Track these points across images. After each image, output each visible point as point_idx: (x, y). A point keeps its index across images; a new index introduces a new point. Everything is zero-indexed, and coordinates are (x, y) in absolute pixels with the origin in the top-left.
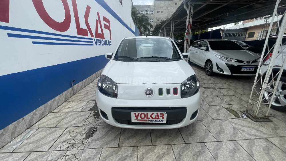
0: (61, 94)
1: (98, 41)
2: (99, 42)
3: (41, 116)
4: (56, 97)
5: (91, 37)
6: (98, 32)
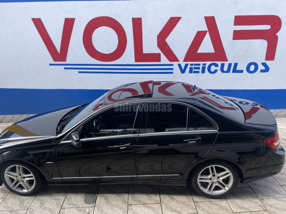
1: (193, 66)
2: (199, 68)
5: (168, 62)
6: (198, 52)
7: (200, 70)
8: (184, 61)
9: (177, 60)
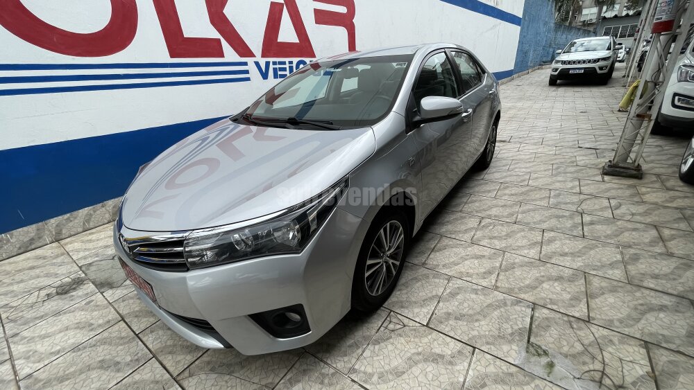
0: (100, 205)
1: (278, 66)
2: (284, 69)
3: (28, 247)
4: (80, 211)
5: (238, 59)
6: (280, 40)
7: (287, 73)
8: (263, 56)
9: (252, 55)
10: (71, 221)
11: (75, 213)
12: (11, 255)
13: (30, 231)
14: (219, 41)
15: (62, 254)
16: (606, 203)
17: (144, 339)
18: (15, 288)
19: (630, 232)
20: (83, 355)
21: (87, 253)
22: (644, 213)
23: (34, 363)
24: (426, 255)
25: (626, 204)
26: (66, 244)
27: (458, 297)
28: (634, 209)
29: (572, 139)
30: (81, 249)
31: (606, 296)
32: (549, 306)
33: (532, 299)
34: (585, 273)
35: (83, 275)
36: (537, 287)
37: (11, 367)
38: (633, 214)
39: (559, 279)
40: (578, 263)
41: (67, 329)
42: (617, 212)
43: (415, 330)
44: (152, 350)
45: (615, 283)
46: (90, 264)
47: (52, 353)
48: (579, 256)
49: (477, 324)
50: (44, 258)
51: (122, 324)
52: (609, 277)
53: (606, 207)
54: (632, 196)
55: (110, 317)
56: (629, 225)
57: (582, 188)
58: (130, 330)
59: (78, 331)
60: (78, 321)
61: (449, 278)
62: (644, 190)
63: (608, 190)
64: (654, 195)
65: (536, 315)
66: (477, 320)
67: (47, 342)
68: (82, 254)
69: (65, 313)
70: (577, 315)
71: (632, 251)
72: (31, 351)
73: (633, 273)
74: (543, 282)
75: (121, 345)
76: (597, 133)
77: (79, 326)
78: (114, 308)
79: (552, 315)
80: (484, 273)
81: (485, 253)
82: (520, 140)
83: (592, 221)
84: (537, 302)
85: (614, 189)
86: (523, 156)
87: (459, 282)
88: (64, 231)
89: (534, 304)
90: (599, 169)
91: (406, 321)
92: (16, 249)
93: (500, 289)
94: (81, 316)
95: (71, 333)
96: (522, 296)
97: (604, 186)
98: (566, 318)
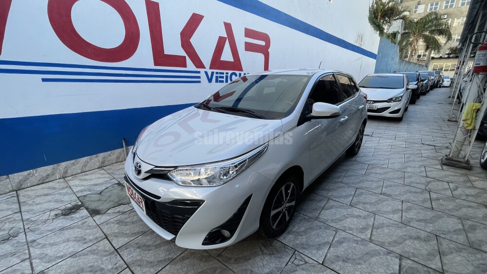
1: (219, 75)
2: (223, 77)
5: (195, 69)
6: (221, 59)
7: (224, 79)
8: (211, 68)
9: (203, 67)
10: (75, 165)
11: (79, 160)
12: (33, 185)
13: (48, 169)
14: (185, 57)
15: (67, 187)
16: (446, 185)
17: (121, 253)
18: (35, 208)
19: (467, 209)
20: (79, 261)
21: (83, 188)
22: (476, 195)
23: (46, 262)
24: (319, 212)
25: (461, 187)
26: (69, 180)
27: (344, 245)
28: (468, 191)
29: (416, 138)
30: (79, 185)
31: (454, 254)
32: (412, 258)
33: (399, 251)
34: (437, 236)
35: (80, 203)
36: (401, 243)
37: (29, 264)
38: (467, 195)
39: (418, 238)
40: (430, 228)
41: (68, 240)
42: (455, 193)
43: (314, 266)
44: (126, 262)
45: (459, 246)
46: (85, 196)
47: (57, 257)
48: (430, 223)
49: (359, 267)
50: (54, 188)
51: (106, 241)
52: (455, 240)
53: (447, 189)
54: (465, 182)
55: (98, 235)
56: (465, 203)
57: (427, 173)
58: (111, 246)
59: (76, 243)
60: (76, 236)
61: (336, 230)
62: (473, 178)
63: (447, 176)
64: (482, 182)
65: (403, 264)
66: (359, 264)
67: (55, 248)
68: (79, 189)
69: (67, 229)
70: (434, 267)
71: (470, 223)
72: (43, 254)
73: (473, 239)
74: (406, 240)
75: (105, 256)
76: (434, 135)
77: (77, 240)
78: (100, 228)
79: (415, 265)
80: (362, 229)
81: (361, 214)
82: (380, 135)
83: (437, 197)
84: (403, 254)
85: (452, 175)
86: (383, 147)
87: (344, 233)
88: (69, 171)
89: (400, 255)
90: (439, 160)
91: (307, 259)
92: (37, 181)
93: (374, 242)
94: (77, 232)
95: (71, 244)
96: (391, 249)
97: (443, 173)
98: (425, 269)
